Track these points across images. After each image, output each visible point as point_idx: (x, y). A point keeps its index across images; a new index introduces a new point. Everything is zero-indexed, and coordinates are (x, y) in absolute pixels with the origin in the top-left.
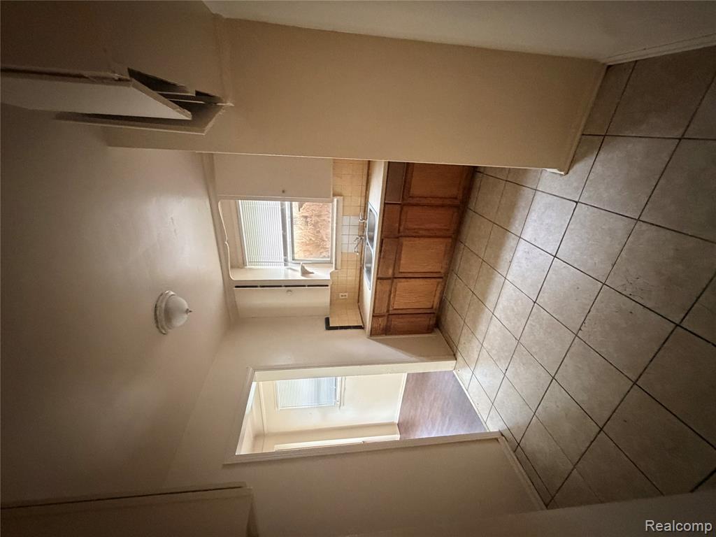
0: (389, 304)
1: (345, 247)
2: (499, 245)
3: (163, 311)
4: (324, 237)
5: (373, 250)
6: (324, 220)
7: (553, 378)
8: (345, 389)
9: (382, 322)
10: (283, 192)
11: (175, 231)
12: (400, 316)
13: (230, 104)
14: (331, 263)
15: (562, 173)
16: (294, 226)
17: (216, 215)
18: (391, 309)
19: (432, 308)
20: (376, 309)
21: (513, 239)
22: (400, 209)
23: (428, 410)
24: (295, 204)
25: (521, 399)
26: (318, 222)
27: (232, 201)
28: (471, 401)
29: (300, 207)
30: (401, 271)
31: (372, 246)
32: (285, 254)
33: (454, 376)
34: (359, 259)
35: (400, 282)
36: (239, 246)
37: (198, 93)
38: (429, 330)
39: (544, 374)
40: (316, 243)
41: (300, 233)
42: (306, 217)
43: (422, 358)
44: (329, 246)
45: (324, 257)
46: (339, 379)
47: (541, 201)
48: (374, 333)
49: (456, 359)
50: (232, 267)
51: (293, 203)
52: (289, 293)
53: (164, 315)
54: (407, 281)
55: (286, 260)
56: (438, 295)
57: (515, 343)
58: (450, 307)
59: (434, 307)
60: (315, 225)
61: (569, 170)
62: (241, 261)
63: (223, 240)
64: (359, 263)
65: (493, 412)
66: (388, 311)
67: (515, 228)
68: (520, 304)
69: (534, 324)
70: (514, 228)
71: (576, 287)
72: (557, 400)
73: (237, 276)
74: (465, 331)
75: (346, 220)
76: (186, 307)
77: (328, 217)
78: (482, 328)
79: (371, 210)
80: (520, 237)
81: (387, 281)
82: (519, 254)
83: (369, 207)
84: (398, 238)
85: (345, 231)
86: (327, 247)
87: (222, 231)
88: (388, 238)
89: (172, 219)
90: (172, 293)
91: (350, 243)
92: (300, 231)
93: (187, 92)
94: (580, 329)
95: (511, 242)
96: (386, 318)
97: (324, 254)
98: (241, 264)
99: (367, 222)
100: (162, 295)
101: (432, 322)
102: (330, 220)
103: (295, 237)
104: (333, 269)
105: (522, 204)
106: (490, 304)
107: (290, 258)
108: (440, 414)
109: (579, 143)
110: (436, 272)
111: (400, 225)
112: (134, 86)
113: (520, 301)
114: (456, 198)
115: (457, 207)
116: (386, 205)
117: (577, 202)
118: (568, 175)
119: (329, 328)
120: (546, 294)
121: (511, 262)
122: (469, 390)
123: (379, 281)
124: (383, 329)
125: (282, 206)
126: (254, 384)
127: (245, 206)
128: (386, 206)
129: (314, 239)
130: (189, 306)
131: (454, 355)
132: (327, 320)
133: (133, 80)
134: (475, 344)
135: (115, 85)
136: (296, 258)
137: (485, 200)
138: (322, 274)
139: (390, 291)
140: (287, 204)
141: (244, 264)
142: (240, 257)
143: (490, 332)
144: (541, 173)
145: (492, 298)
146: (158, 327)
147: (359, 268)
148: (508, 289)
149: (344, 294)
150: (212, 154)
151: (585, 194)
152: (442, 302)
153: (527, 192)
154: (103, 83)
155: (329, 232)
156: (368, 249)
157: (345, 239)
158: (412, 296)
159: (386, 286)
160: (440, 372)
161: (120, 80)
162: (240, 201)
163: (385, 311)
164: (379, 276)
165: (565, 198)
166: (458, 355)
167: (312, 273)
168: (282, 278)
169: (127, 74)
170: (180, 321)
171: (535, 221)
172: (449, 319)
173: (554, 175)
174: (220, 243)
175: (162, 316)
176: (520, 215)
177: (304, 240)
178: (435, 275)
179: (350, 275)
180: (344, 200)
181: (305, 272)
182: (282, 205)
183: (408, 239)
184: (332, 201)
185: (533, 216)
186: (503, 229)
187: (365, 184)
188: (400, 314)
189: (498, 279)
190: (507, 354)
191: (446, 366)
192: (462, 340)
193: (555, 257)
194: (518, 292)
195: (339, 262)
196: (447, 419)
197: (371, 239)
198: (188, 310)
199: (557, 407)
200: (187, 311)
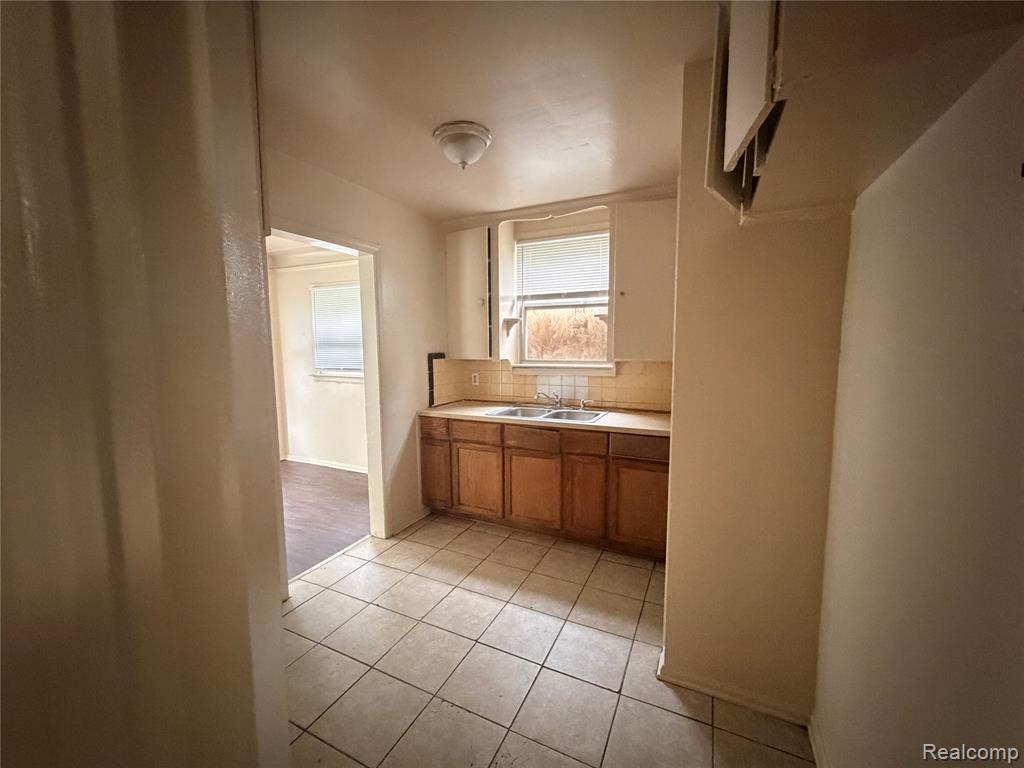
0: (466, 441)
1: (545, 380)
2: (554, 592)
3: (464, 132)
4: (558, 352)
5: (542, 418)
6: (582, 351)
7: (372, 667)
8: (339, 382)
9: (439, 432)
10: (622, 294)
11: (571, 148)
12: (448, 458)
13: (742, 220)
14: (522, 361)
15: (659, 673)
16: (574, 309)
17: (589, 201)
18: (459, 445)
19: (460, 504)
20: (460, 423)
21: (564, 612)
22: (602, 454)
23: (312, 501)
24: (604, 311)
25: (337, 625)
26: (579, 342)
27: (608, 225)
28: (329, 559)
29: (602, 317)
30: (514, 457)
31: (548, 417)
32: (534, 297)
33: (363, 536)
34: (528, 400)
35: (498, 457)
36: (546, 233)
37: (756, 179)
38: (428, 500)
39: (377, 654)
40: (549, 340)
41: (563, 318)
42: (585, 326)
43: (389, 489)
44: (546, 357)
45: (530, 352)
46: (361, 374)
47: (616, 647)
48: (424, 421)
49: (387, 538)
50: (515, 223)
51: (606, 308)
52: (480, 302)
53: (461, 133)
54: (498, 467)
55: (525, 298)
56: (480, 511)
57: (418, 616)
58: (460, 530)
59: (463, 507)
60: (575, 339)
61: (663, 681)
62: (523, 236)
63: (555, 212)
64: (522, 400)
65: (315, 589)
66: (456, 440)
67: (579, 614)
68: (472, 622)
69: (446, 639)
70: (579, 612)
71: (501, 693)
72: (340, 673)
73: (504, 231)
74: (429, 549)
75: (583, 381)
76: (469, 163)
77: (586, 357)
78: (435, 572)
79: (597, 415)
80: (566, 620)
81: (499, 438)
82: (544, 619)
83: (602, 413)
84: (561, 452)
85: (568, 380)
86: (545, 356)
87: (568, 210)
88: (560, 440)
89: (587, 144)
90: (488, 144)
91: (552, 387)
92: (565, 316)
93: (757, 166)
94: (443, 700)
95: (560, 609)
96: (445, 438)
97: (534, 351)
98: (520, 234)
99: (581, 411)
100: (487, 130)
101: (440, 505)
102: (582, 359)
103: (558, 310)
104: (513, 364)
105: (613, 622)
106: (468, 582)
107: (528, 303)
108: (308, 516)
109: (702, 694)
110: (511, 507)
111: (578, 454)
112: (766, 106)
113: (476, 621)
114: (617, 533)
115: (605, 536)
116: (606, 434)
117: (619, 692)
118: (657, 681)
119: (431, 357)
120: (489, 655)
121: (531, 608)
122: (344, 557)
123: (499, 426)
124: (429, 434)
125: (601, 292)
126: (355, 252)
127: (602, 242)
128: (605, 436)
129: (555, 336)
130: (470, 166)
131: (393, 536)
132: (441, 356)
133: (773, 105)
134: (411, 564)
135: (767, 83)
136: (528, 312)
137: (615, 574)
138: (507, 349)
139: (484, 443)
140: (605, 299)
141: (520, 240)
142: (529, 235)
143: (429, 583)
144: (658, 646)
145: (478, 585)
146: (444, 125)
147: (516, 400)
148: (493, 606)
149: (477, 379)
150: (676, 197)
151: (631, 704)
152: (468, 518)
153: (630, 629)
154: (769, 71)
155: (565, 357)
156: (543, 412)
157: (555, 380)
158: (478, 474)
159: (492, 437)
160: (369, 518)
161: (773, 90)
162: (608, 235)
163: (456, 437)
164: (506, 427)
165: (624, 677)
166: (392, 542)
167: (508, 334)
168: (502, 293)
169: (780, 99)
170: (451, 154)
171: (590, 639)
172: (444, 528)
173: (655, 662)
174: (550, 208)
175: (457, 130)
176: (598, 619)
177: (553, 323)
178: (507, 507)
179: (504, 386)
180: (611, 377)
181: (509, 323)
182: (603, 293)
183: (559, 466)
184: (609, 362)
185: (598, 637)
186: (576, 599)
187: (634, 406)
188: (451, 459)
189: (506, 593)
190: (401, 605)
191: (378, 524)
192: (415, 546)
193: (543, 666)
194: (489, 619)
195: (525, 372)
196: (300, 528)
197: (557, 416)
198: (466, 164)
199: (332, 674)
200: (464, 163)
